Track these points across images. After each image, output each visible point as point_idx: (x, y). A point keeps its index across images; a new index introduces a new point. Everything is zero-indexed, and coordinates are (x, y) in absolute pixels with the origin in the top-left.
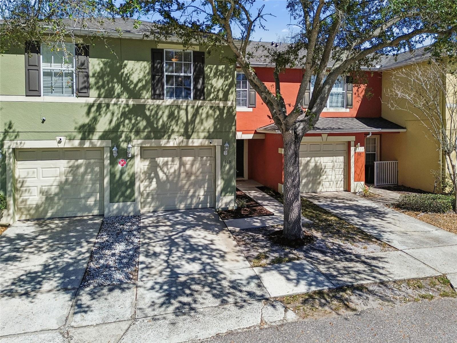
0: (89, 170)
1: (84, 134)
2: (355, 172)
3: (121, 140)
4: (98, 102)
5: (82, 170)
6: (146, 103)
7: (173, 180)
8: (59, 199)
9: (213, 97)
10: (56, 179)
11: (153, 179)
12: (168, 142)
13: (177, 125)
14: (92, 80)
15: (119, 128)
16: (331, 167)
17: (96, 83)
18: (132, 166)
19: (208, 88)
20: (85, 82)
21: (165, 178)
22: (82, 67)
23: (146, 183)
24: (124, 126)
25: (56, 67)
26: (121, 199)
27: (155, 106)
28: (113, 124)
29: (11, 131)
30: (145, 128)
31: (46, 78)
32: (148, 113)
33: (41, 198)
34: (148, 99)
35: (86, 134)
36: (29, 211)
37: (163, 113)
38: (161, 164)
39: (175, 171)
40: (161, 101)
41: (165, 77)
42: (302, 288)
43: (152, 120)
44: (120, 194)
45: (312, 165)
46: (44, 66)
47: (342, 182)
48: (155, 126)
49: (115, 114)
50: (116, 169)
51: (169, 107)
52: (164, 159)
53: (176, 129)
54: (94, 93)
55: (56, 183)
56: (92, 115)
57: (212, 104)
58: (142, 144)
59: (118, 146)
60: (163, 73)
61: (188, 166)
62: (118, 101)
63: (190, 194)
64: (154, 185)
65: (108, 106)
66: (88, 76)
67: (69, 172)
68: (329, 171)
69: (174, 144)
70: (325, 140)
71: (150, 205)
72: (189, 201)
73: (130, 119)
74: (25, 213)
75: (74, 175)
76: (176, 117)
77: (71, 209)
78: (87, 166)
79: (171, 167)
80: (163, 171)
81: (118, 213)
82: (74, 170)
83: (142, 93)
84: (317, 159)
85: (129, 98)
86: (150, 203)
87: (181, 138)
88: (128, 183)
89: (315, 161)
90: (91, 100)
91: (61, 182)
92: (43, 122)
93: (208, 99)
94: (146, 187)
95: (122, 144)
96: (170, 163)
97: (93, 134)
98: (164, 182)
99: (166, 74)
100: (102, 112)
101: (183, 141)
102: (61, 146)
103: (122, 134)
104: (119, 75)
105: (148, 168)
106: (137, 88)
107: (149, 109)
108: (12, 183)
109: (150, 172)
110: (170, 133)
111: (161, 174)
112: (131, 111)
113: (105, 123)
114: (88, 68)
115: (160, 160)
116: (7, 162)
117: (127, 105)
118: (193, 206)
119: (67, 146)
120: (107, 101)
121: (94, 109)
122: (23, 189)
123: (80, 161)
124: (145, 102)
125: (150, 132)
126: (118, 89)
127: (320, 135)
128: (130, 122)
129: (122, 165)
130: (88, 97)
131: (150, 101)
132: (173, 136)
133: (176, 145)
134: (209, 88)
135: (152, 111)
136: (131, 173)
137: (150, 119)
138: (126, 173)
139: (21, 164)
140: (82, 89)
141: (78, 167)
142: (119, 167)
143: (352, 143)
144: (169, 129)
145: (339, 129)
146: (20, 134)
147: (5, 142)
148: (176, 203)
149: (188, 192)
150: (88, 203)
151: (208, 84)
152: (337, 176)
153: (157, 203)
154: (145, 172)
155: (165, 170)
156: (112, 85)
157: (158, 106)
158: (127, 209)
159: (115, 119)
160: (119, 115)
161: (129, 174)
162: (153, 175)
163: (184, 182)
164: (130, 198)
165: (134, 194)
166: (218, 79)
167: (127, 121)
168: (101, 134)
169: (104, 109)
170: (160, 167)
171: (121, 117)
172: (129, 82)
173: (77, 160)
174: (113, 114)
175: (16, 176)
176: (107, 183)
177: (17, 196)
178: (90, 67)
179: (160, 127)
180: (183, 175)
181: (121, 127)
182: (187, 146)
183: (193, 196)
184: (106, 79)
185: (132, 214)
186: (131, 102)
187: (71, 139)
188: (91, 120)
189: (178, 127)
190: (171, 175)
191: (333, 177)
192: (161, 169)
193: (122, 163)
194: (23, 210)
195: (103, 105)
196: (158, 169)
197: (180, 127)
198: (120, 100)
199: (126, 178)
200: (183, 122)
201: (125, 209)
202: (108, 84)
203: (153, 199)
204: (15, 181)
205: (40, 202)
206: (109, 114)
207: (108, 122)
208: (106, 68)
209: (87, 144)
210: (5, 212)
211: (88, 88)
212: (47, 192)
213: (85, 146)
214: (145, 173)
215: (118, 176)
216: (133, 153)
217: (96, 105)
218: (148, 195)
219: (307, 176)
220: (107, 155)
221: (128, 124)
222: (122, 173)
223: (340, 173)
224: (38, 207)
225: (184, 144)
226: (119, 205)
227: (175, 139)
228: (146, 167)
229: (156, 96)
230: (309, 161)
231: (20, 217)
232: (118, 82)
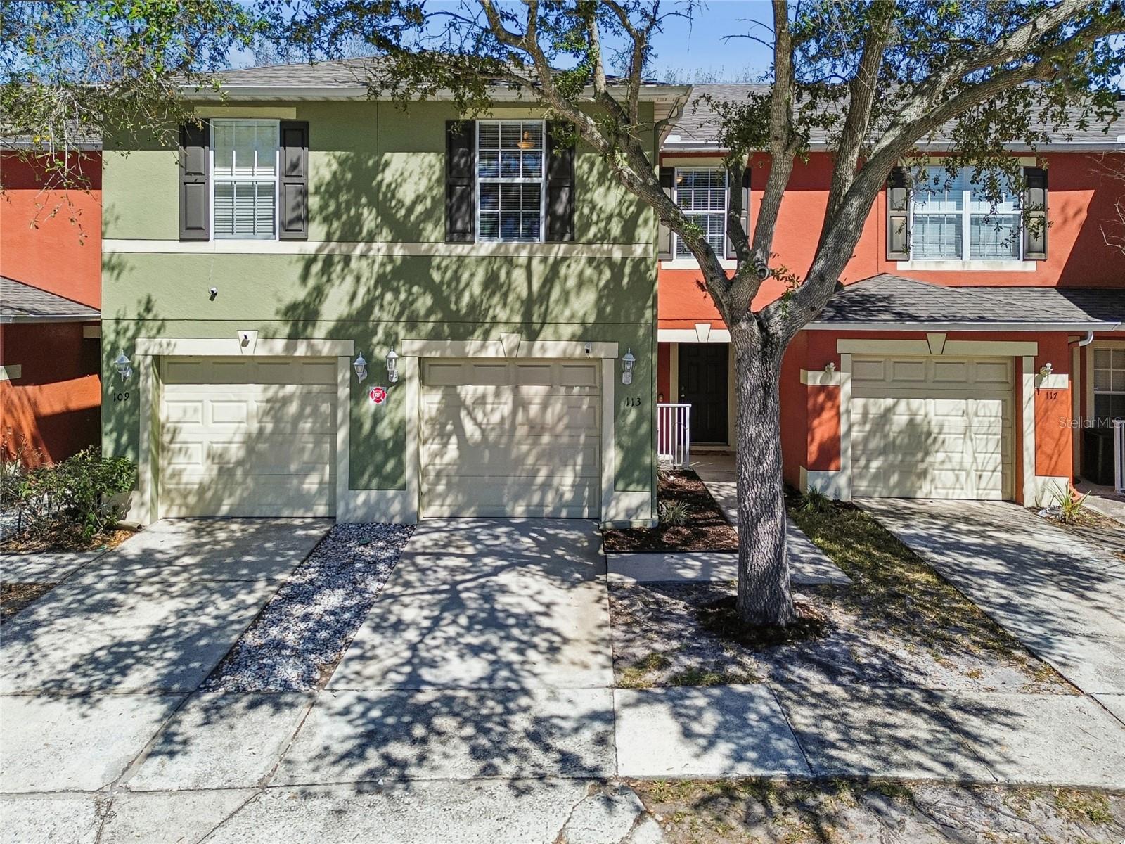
0: (308, 410)
1: (295, 325)
2: (1038, 447)
3: (375, 340)
4: (326, 252)
5: (293, 408)
6: (432, 254)
7: (497, 443)
8: (246, 475)
9: (595, 235)
10: (238, 428)
11: (449, 436)
12: (483, 347)
13: (505, 305)
14: (314, 202)
15: (371, 313)
16: (961, 430)
17: (322, 208)
18: (400, 403)
19: (582, 213)
20: (298, 206)
21: (477, 436)
22: (293, 171)
23: (435, 446)
24: (382, 307)
25: (241, 175)
26: (375, 482)
27: (454, 259)
28: (358, 302)
29: (150, 316)
30: (430, 311)
31: (222, 199)
32: (436, 276)
33: (210, 470)
34: (436, 242)
35: (301, 324)
36: (185, 497)
37: (472, 275)
38: (469, 401)
39: (503, 419)
40: (468, 247)
41: (478, 187)
42: (714, 764)
43: (445, 294)
44: (371, 469)
45: (900, 419)
46: (218, 175)
47: (999, 475)
48: (453, 307)
49: (363, 280)
50: (364, 409)
51: (485, 262)
52: (476, 390)
53: (502, 315)
54: (317, 230)
55: (239, 438)
56: (312, 282)
57: (592, 251)
58: (421, 350)
59: (368, 356)
60: (472, 178)
61: (534, 410)
62: (370, 249)
63: (540, 479)
64: (452, 451)
65: (347, 259)
66: (304, 193)
67: (266, 413)
68: (953, 441)
69: (497, 352)
70: (936, 351)
71: (444, 500)
72: (536, 498)
73: (396, 292)
74: (178, 501)
75: (277, 420)
76: (502, 285)
77: (270, 499)
78: (305, 399)
79: (492, 410)
80: (474, 419)
81: (366, 514)
82: (275, 407)
83: (424, 229)
84: (915, 403)
85: (394, 241)
86: (443, 496)
87: (515, 338)
88: (390, 444)
89: (909, 408)
90: (310, 247)
91: (249, 435)
92: (212, 299)
93: (584, 239)
94: (434, 455)
95: (377, 350)
96: (490, 399)
97: (314, 326)
98: (477, 445)
99: (479, 180)
100: (334, 276)
101: (518, 346)
102: (248, 351)
103: (377, 325)
104: (372, 188)
105: (438, 410)
106: (413, 218)
107: (439, 268)
108: (152, 433)
109: (443, 420)
110: (487, 326)
111: (469, 427)
112: (397, 273)
113: (341, 301)
114: (306, 173)
115: (468, 392)
116: (141, 385)
117: (390, 258)
118: (548, 510)
119: (261, 352)
120: (344, 248)
121: (316, 268)
122: (175, 446)
123: (290, 389)
124: (430, 249)
125: (440, 322)
126: (369, 219)
127: (922, 336)
128: (396, 297)
129: (378, 401)
130: (305, 240)
131: (442, 248)
132: (494, 334)
133: (501, 355)
134: (586, 211)
135: (445, 272)
136: (397, 420)
137: (442, 291)
138: (386, 421)
139: (172, 391)
140: (291, 222)
141: (286, 401)
142: (370, 404)
143: (1028, 363)
144: (485, 316)
145: (981, 319)
146: (167, 323)
147: (139, 341)
148: (505, 500)
149: (534, 474)
150: (306, 486)
151: (584, 201)
152: (980, 457)
153: (460, 497)
154: (431, 419)
155: (480, 416)
156: (357, 211)
157: (461, 259)
158: (388, 508)
159: (362, 291)
160: (372, 282)
161: (391, 422)
162: (449, 427)
163: (524, 448)
164: (392, 480)
165: (402, 472)
166: (609, 188)
167: (389, 297)
168: (331, 325)
169: (339, 268)
170: (467, 408)
171: (376, 287)
172: (393, 203)
173: (283, 385)
174: (358, 279)
175: (162, 417)
176: (343, 442)
177: (162, 463)
178: (311, 173)
179: (464, 311)
180: (522, 431)
181: (377, 309)
182: (529, 358)
183: (546, 486)
184: (343, 197)
185: (397, 520)
186: (399, 251)
187: (268, 336)
188: (310, 294)
189: (508, 311)
190: (493, 429)
191: (968, 459)
192: (469, 413)
193: (377, 395)
194: (174, 494)
195: (336, 259)
196: (463, 414)
197: (512, 310)
198: (375, 245)
199: (385, 431)
200: (519, 298)
201: (383, 506)
202: (348, 210)
203: (449, 485)
204: (158, 427)
205: (207, 480)
206: (350, 280)
207: (347, 299)
208: (343, 172)
209: (301, 350)
210: (135, 496)
211: (305, 219)
212: (221, 456)
213: (297, 354)
214: (432, 421)
215: (367, 426)
216: (401, 373)
217: (321, 258)
218: (439, 475)
219: (883, 452)
220: (344, 375)
221: (390, 304)
222: (377, 419)
223: (991, 447)
224: (202, 490)
225: (522, 353)
226: (369, 496)
227: (500, 340)
228: (435, 406)
229: (456, 235)
230: (889, 411)
231: (167, 511)
232: (369, 204)
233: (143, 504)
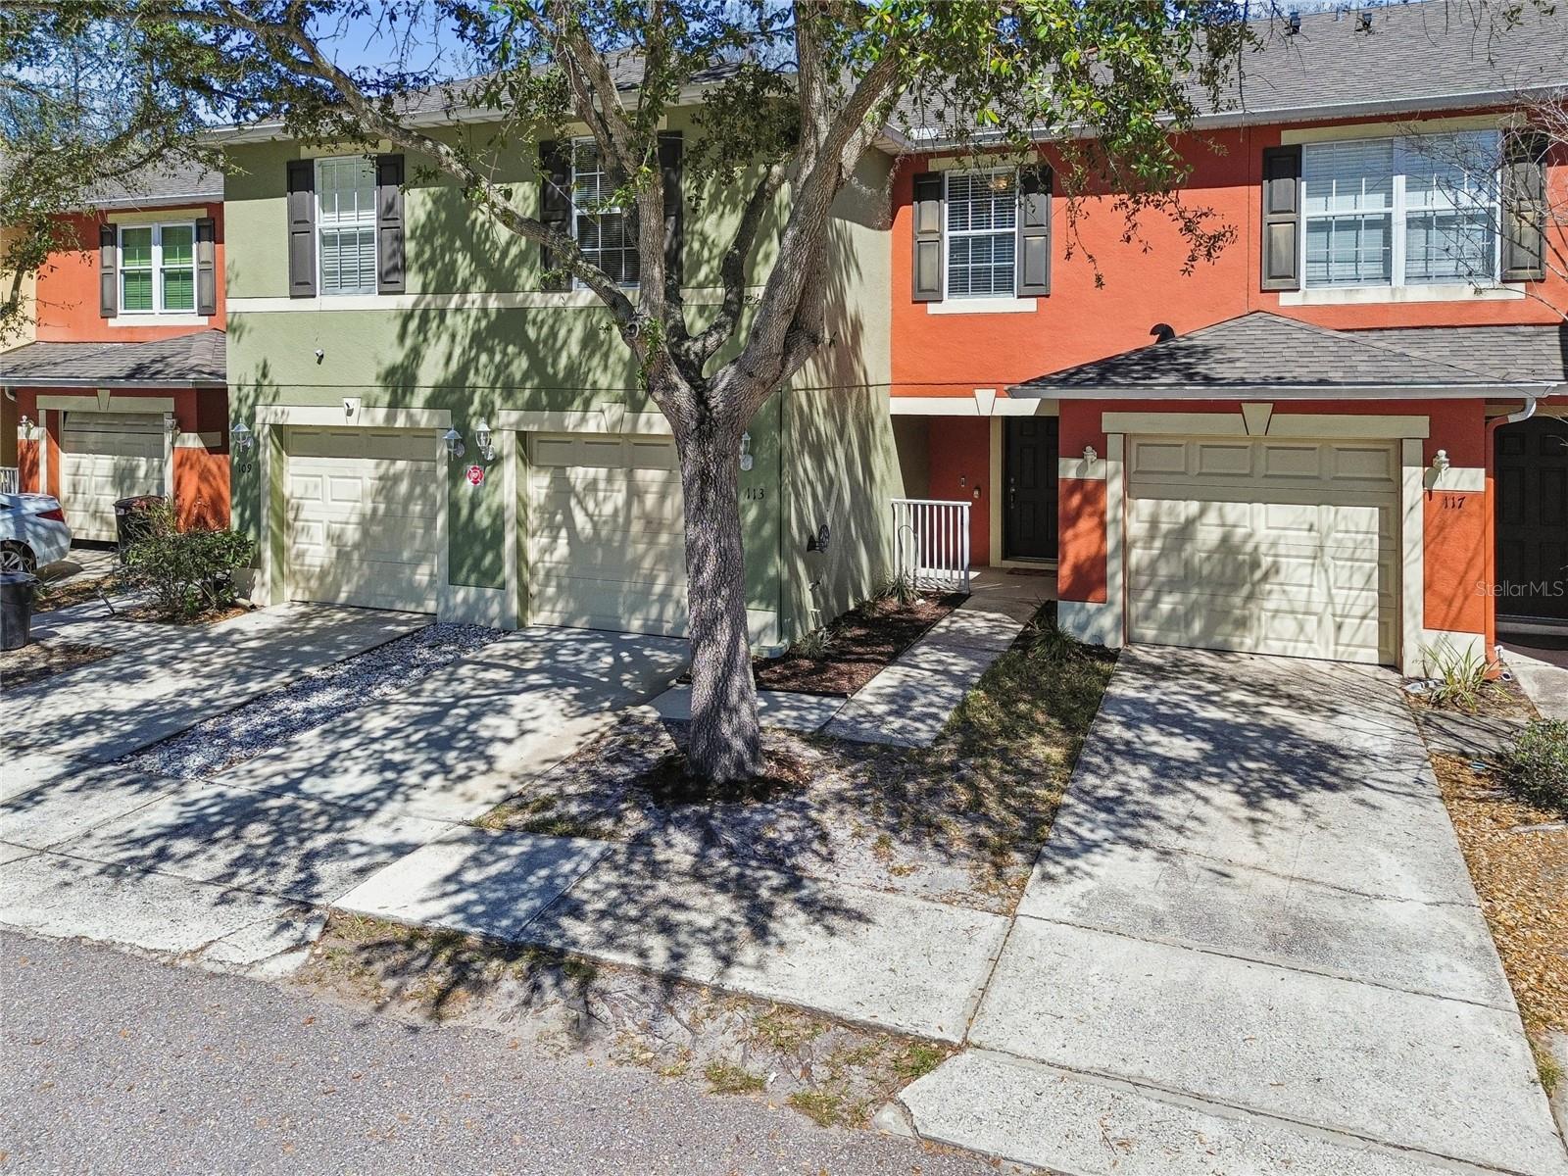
0: (418, 490)
1: (394, 393)
2: (1428, 587)
3: (472, 410)
4: (422, 306)
5: (403, 488)
6: (527, 305)
7: (609, 540)
8: (362, 560)
9: (707, 277)
10: (354, 508)
11: (559, 529)
12: (583, 420)
13: (606, 367)
14: (410, 248)
15: (467, 378)
17: (419, 254)
18: (497, 485)
19: (691, 248)
20: (393, 254)
21: (588, 530)
22: (389, 213)
23: (544, 540)
24: (477, 370)
25: (342, 221)
26: (473, 578)
27: (551, 311)
28: (454, 365)
29: (266, 382)
30: (526, 376)
31: (327, 249)
32: (532, 333)
33: (329, 551)
34: (533, 290)
35: (400, 391)
36: (308, 580)
37: (570, 331)
38: (579, 487)
39: (616, 511)
40: (566, 295)
41: (575, 221)
43: (541, 355)
44: (469, 562)
48: (550, 370)
49: (458, 338)
50: (461, 492)
51: (584, 314)
52: (586, 473)
53: (603, 381)
54: (413, 281)
55: (354, 519)
56: (409, 342)
57: (703, 297)
58: (518, 423)
59: (463, 428)
60: (568, 210)
61: (650, 500)
62: (464, 302)
63: (658, 588)
64: (562, 548)
65: (442, 314)
66: (400, 239)
67: (379, 492)
69: (598, 426)
71: (554, 605)
72: (654, 612)
73: (491, 352)
74: (302, 585)
75: (389, 500)
76: (603, 343)
77: (384, 588)
78: (416, 477)
79: (605, 499)
80: (585, 510)
81: (465, 614)
82: (388, 483)
83: (519, 276)
84: (1234, 511)
85: (488, 291)
86: (553, 601)
87: (618, 410)
88: (489, 535)
90: (407, 301)
91: (363, 515)
92: (319, 362)
93: (693, 283)
94: (544, 551)
95: (473, 422)
96: (602, 485)
97: (412, 393)
98: (590, 541)
99: (576, 212)
100: (430, 334)
101: (622, 419)
102: (352, 422)
103: (474, 392)
104: (466, 229)
105: (547, 496)
106: (507, 263)
107: (534, 322)
108: (272, 508)
109: (552, 509)
110: (587, 393)
111: (580, 518)
112: (493, 329)
113: (437, 364)
114: (402, 215)
115: (578, 475)
116: (260, 457)
117: (485, 311)
118: (667, 627)
119: (364, 423)
120: (439, 301)
121: (413, 325)
122: (299, 525)
123: (401, 465)
124: (525, 301)
125: (537, 390)
126: (464, 266)
127: (1234, 407)
128: (491, 360)
129: (475, 482)
130: (402, 293)
131: (537, 296)
132: (595, 404)
133: (603, 430)
134: (696, 246)
135: (541, 327)
136: (494, 506)
137: (538, 352)
138: (484, 507)
139: (294, 464)
140: (388, 273)
141: (396, 479)
142: (467, 486)
143: (1413, 450)
144: (585, 381)
146: (282, 389)
147: (258, 408)
148: (621, 610)
149: (651, 580)
150: (417, 577)
151: (693, 233)
153: (572, 605)
154: (540, 506)
155: (591, 506)
156: (451, 257)
157: (557, 311)
158: (487, 609)
159: (457, 351)
160: (467, 341)
161: (489, 509)
162: (559, 518)
163: (641, 547)
164: (489, 576)
165: (500, 569)
166: (722, 216)
167: (484, 358)
168: (429, 391)
169: (434, 325)
170: (577, 496)
171: (471, 348)
172: (488, 246)
173: (394, 460)
174: (453, 337)
175: (287, 493)
176: (442, 529)
177: (287, 541)
178: (407, 214)
179: (561, 375)
180: (637, 527)
181: (472, 372)
182: (633, 435)
183: (665, 597)
184: (438, 241)
185: (496, 624)
186: (493, 303)
187: (370, 405)
188: (407, 356)
189: (609, 375)
190: (605, 522)
191: (1319, 597)
192: (580, 502)
193: (474, 475)
194: (299, 577)
195: (432, 314)
196: (573, 502)
197: (613, 375)
198: (470, 297)
199: (483, 519)
200: (620, 359)
201: (481, 606)
202: (443, 257)
203: (559, 586)
204: (281, 503)
205: (326, 562)
206: (445, 338)
207: (442, 361)
208: (438, 212)
210: (257, 574)
211: (402, 269)
212: (339, 537)
213: (397, 425)
214: (541, 509)
215: (465, 512)
216: (497, 450)
217: (417, 313)
218: (548, 574)
220: (442, 451)
221: (485, 367)
222: (475, 504)
223: (1358, 580)
224: (323, 574)
225: (626, 429)
226: (467, 594)
227: (602, 411)
228: (544, 492)
229: (550, 286)
231: (294, 593)
232: (463, 248)
233: (263, 585)
